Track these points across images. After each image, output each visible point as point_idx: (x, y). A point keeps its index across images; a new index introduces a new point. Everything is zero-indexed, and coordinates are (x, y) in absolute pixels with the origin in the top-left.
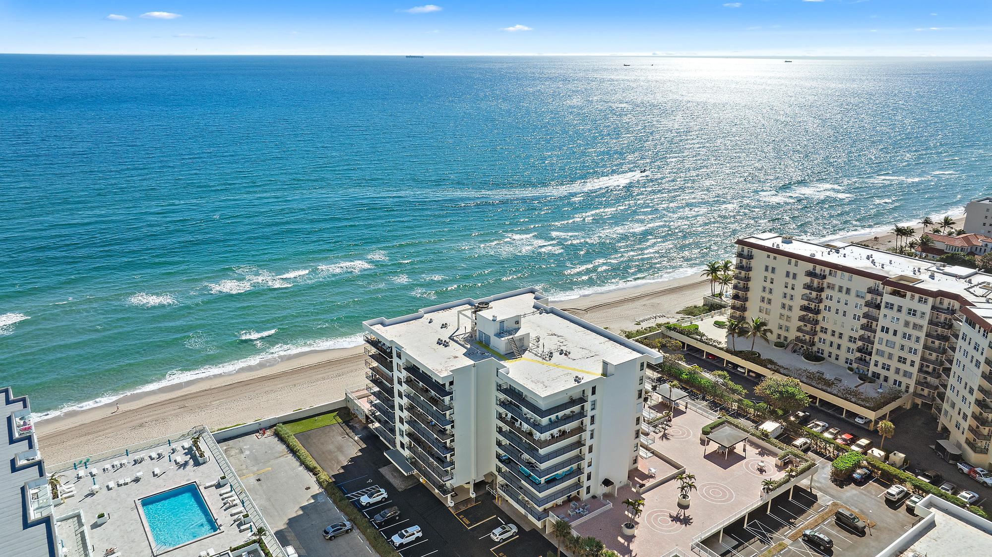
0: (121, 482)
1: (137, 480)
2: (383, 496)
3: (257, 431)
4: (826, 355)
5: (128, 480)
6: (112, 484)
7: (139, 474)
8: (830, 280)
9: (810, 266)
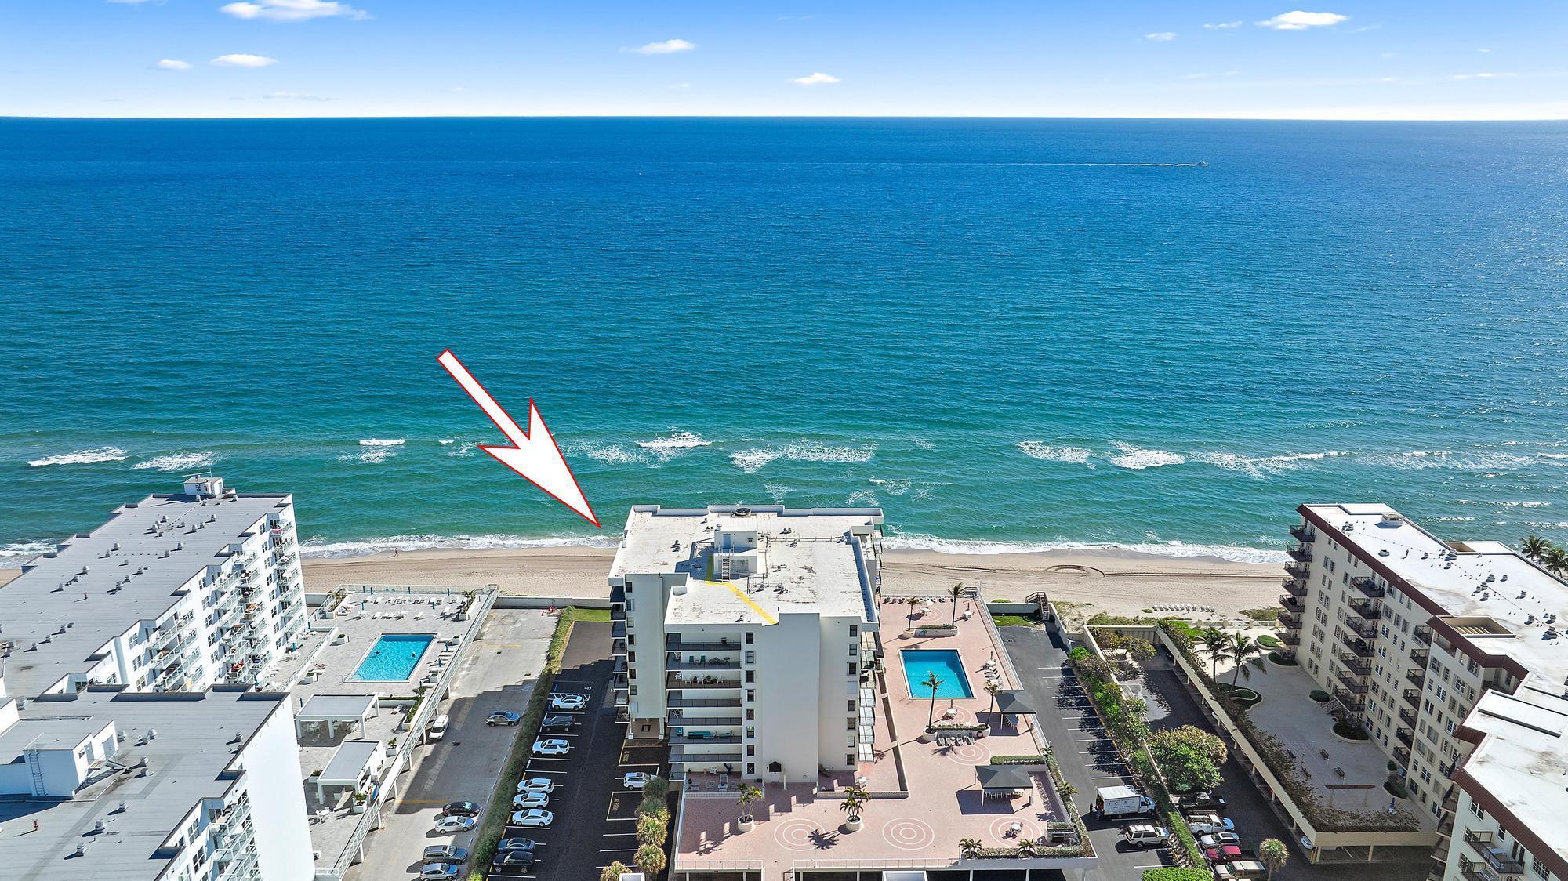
0: (386, 615)
1: (399, 618)
2: (576, 704)
3: (547, 608)
4: (1374, 733)
5: (392, 615)
6: (378, 615)
7: (403, 613)
8: (1388, 601)
9: (1364, 571)
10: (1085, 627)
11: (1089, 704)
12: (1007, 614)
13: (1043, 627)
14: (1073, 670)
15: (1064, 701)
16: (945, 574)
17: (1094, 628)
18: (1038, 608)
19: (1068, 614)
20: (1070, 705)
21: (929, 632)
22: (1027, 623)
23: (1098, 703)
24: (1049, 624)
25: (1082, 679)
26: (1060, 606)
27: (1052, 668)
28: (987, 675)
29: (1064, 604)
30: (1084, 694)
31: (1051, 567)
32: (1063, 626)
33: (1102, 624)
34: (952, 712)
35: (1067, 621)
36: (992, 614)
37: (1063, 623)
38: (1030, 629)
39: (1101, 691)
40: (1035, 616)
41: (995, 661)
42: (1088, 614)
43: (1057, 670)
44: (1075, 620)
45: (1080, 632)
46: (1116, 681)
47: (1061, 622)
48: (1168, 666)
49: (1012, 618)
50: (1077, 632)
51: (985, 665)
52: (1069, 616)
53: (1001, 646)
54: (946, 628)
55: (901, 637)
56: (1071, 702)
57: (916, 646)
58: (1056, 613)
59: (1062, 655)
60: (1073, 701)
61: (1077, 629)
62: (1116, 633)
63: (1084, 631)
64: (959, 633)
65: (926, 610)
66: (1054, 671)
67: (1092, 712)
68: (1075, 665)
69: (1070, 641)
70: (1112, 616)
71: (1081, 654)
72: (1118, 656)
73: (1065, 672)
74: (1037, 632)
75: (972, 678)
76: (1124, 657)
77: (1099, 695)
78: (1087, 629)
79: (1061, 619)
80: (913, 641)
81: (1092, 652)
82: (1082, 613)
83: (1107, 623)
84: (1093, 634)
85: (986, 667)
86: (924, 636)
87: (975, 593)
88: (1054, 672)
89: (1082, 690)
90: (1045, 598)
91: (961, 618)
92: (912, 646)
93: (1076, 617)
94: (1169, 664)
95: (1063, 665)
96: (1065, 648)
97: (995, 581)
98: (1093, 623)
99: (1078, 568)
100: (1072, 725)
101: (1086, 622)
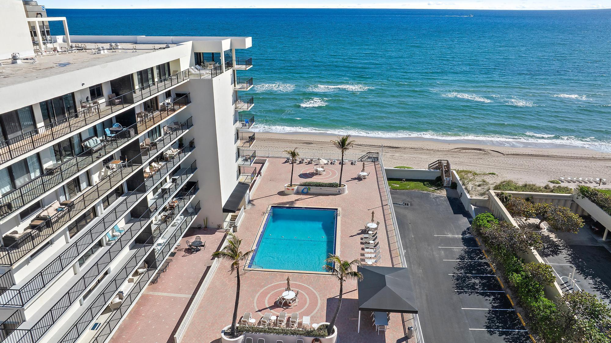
10: (492, 192)
11: (500, 288)
12: (407, 180)
13: (443, 193)
14: (477, 239)
15: (464, 281)
16: (360, 149)
17: (502, 193)
18: (439, 175)
19: (471, 180)
20: (473, 287)
21: (313, 190)
22: (427, 188)
23: (515, 290)
24: (451, 191)
25: (488, 252)
26: (463, 174)
27: (450, 236)
28: (364, 241)
29: (467, 172)
30: (491, 272)
31: (456, 149)
32: (465, 191)
33: (510, 190)
34: (289, 295)
35: (470, 186)
36: (389, 179)
37: (466, 189)
38: (430, 194)
39: (517, 271)
40: (437, 183)
41: (378, 224)
42: (492, 181)
43: (456, 238)
44: (479, 186)
45: (486, 198)
46: (540, 259)
47: (463, 187)
48: (596, 241)
49: (412, 184)
50: (481, 198)
51: (364, 228)
52: (472, 182)
53: (391, 209)
54: (331, 185)
55: (282, 193)
56: (474, 283)
57: (292, 202)
58: (459, 179)
59: (464, 222)
60: (477, 281)
61: (482, 194)
62: (527, 200)
63: (490, 196)
64: (347, 192)
65: (320, 169)
66: (454, 240)
67: (503, 301)
68: (480, 234)
69: (473, 207)
70: (521, 183)
71: (488, 221)
72: (530, 226)
73: (467, 242)
74: (437, 197)
75: (342, 244)
76: (538, 227)
77: (516, 278)
78: (493, 194)
79: (464, 184)
80: (292, 197)
81: (501, 218)
82: (487, 180)
83: (516, 189)
84: (502, 200)
85: (365, 231)
86: (307, 194)
87: (377, 158)
88: (452, 241)
89: (488, 265)
90: (448, 165)
91: (355, 179)
92: (287, 203)
93: (481, 183)
94: (596, 238)
95: (464, 233)
96: (467, 214)
97: (402, 155)
98: (500, 189)
99: (480, 150)
100: (476, 322)
101: (492, 187)
